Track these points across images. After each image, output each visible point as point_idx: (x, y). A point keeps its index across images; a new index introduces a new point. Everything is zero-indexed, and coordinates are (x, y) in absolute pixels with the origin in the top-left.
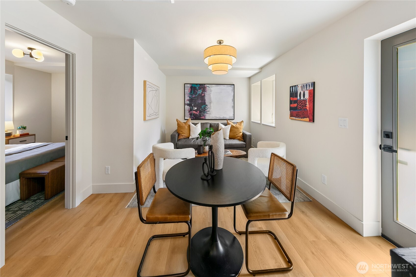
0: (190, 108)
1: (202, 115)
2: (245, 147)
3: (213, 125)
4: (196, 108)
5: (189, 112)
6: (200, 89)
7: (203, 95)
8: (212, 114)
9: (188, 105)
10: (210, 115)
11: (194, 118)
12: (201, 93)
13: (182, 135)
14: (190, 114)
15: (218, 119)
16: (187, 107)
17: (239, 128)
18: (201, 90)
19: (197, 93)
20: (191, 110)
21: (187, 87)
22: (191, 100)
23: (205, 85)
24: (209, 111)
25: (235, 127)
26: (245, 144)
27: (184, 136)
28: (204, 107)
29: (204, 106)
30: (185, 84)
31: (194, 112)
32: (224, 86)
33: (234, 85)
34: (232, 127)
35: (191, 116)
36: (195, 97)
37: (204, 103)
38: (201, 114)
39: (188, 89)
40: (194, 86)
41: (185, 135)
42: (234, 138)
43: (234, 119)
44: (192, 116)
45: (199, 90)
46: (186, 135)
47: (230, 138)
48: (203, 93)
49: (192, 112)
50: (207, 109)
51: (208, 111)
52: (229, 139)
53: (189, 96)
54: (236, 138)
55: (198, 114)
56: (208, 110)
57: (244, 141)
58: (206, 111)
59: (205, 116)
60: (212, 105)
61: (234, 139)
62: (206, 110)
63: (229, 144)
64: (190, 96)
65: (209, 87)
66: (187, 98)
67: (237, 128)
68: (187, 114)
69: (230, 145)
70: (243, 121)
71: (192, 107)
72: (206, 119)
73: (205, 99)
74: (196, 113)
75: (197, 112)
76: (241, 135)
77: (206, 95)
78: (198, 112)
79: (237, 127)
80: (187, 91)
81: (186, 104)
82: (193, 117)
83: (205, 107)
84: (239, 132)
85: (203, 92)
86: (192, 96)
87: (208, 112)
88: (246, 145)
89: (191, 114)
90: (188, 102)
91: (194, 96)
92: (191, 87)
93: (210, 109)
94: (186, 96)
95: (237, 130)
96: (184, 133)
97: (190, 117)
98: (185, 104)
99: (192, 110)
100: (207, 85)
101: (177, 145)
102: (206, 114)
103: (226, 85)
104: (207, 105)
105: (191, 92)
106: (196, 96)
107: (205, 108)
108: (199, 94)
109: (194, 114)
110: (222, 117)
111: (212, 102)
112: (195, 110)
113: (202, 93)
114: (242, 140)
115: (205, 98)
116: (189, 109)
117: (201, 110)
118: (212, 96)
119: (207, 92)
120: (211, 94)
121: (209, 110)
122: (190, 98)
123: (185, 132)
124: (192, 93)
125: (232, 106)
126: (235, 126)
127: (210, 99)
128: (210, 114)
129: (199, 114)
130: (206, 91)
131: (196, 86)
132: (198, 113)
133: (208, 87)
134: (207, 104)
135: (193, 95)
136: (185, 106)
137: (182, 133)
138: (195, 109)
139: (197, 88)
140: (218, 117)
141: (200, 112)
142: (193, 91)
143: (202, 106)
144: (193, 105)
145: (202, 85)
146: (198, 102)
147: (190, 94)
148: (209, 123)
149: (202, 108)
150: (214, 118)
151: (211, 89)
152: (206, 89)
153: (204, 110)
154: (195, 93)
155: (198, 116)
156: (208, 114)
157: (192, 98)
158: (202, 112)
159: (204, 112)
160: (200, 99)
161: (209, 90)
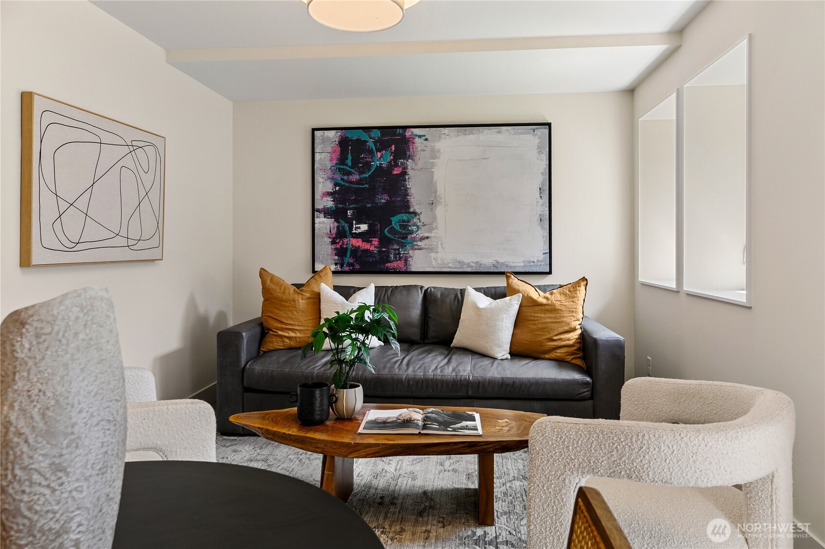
0: (336, 224)
1: (392, 256)
2: (591, 398)
3: (436, 297)
4: (364, 227)
5: (333, 243)
6: (382, 145)
7: (395, 172)
8: (440, 249)
9: (327, 213)
10: (433, 255)
11: (357, 267)
12: (390, 162)
13: (280, 333)
14: (336, 249)
15: (469, 270)
16: (325, 224)
17: (563, 308)
18: (389, 154)
19: (368, 165)
20: (339, 236)
21: (324, 140)
22: (341, 194)
23: (408, 133)
24: (427, 238)
25: (541, 305)
26: (586, 384)
27: (286, 340)
28: (404, 221)
29: (405, 217)
30: (314, 130)
31: (357, 243)
32: (499, 132)
33: (549, 125)
34: (528, 304)
35: (343, 260)
36: (359, 182)
37: (405, 207)
38: (388, 252)
39: (329, 149)
40: (354, 136)
41: (292, 334)
42: (534, 355)
43: (550, 273)
44: (348, 259)
45: (378, 150)
46: (298, 335)
47: (516, 353)
48: (396, 165)
49: (345, 240)
50: (414, 228)
51: (422, 239)
52: (509, 357)
53: (332, 179)
54: (547, 356)
55: (376, 251)
56: (422, 233)
57: (587, 372)
58: (414, 239)
59: (406, 260)
60: (439, 211)
61: (536, 358)
62: (412, 232)
63: (503, 379)
64: (338, 176)
65: (426, 140)
66: (324, 185)
67: (550, 309)
68: (325, 248)
69: (507, 385)
70: (584, 279)
71: (346, 222)
72: (413, 270)
73: (406, 189)
74: (366, 246)
75: (371, 241)
76: (571, 342)
77: (410, 172)
78: (375, 241)
79: (552, 305)
80: (325, 157)
81: (318, 211)
82: (349, 264)
83: (408, 222)
84: (561, 330)
85: (395, 159)
86: (346, 178)
87: (419, 243)
88: (593, 386)
89: (341, 253)
90: (329, 203)
91: (355, 177)
92: (343, 143)
93: (430, 231)
94: (319, 178)
95: (549, 320)
96: (290, 327)
97: (336, 264)
98: (314, 210)
99: (348, 233)
100: (417, 131)
101: (245, 374)
102: (413, 249)
103: (509, 128)
104: (415, 214)
105: (342, 160)
106: (364, 175)
107: (405, 225)
108: (379, 168)
109: (355, 251)
110: (487, 262)
111: (443, 200)
112: (361, 236)
113: (393, 164)
114: (578, 362)
115: (405, 186)
116: (334, 231)
117: (389, 235)
118: (440, 174)
119: (416, 158)
120: (433, 165)
121: (426, 235)
122: (336, 185)
123: (292, 322)
124: (347, 165)
125: (537, 218)
126: (544, 301)
127: (431, 186)
128: (431, 249)
129: (380, 252)
130: (410, 157)
131: (364, 136)
132: (373, 246)
133: (420, 137)
134: (415, 207)
135: (350, 173)
136: (317, 220)
137: (279, 325)
138: (359, 231)
139: (369, 146)
140: (472, 264)
141: (385, 242)
142: (350, 157)
143: (392, 218)
144: (349, 213)
145: (390, 130)
146: (374, 202)
147: (339, 169)
148: (422, 287)
149: (395, 226)
150: (450, 265)
151: (436, 147)
152: (411, 148)
153: (401, 233)
154: (361, 163)
155: (375, 257)
156: (419, 249)
157: (347, 185)
158: (392, 244)
159: (402, 242)
160: (385, 191)
161: (423, 150)
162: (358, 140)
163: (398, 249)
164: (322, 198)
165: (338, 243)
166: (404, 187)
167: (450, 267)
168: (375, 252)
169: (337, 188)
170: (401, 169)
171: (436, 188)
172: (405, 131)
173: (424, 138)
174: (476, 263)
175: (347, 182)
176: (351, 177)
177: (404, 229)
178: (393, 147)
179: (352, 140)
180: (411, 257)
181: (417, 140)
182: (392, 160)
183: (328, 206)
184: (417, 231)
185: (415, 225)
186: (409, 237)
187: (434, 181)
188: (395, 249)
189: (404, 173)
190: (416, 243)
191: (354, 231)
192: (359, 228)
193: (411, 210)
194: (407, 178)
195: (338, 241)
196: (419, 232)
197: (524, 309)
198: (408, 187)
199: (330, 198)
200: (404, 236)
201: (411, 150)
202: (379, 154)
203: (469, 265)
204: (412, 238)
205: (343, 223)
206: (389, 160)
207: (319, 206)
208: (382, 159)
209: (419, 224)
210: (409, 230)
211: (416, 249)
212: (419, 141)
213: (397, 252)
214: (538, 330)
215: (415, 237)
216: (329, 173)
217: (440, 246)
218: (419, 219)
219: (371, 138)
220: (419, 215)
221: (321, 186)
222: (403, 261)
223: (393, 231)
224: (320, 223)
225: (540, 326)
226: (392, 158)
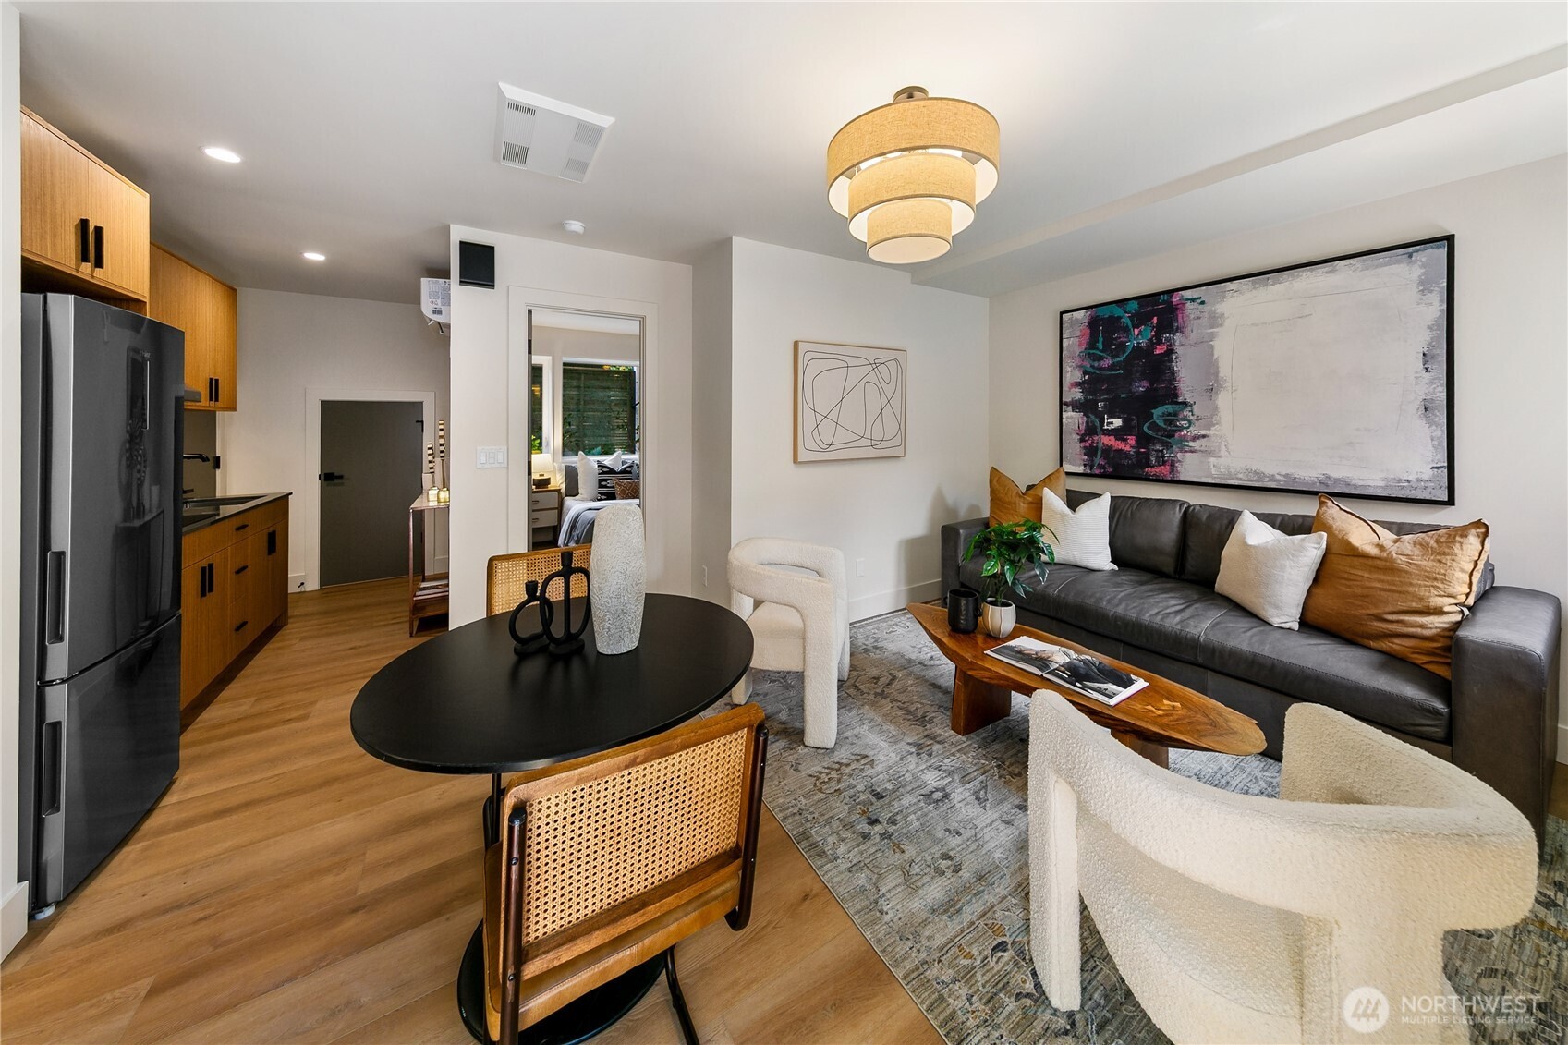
0: (1085, 418)
1: (1153, 459)
4: (1118, 422)
5: (1082, 440)
6: (1140, 319)
7: (1157, 352)
8: (1223, 452)
9: (1076, 406)
10: (1212, 460)
11: (1110, 470)
12: (1151, 340)
14: (1085, 448)
15: (1273, 485)
16: (1074, 419)
18: (1149, 329)
19: (1122, 346)
20: (1089, 431)
21: (1073, 323)
22: (1092, 384)
23: (1175, 300)
24: (1204, 436)
28: (1170, 414)
29: (1168, 408)
30: (1062, 313)
31: (1109, 441)
32: (1332, 271)
33: (1449, 238)
35: (1092, 461)
36: (1111, 368)
37: (1172, 395)
38: (1147, 455)
39: (1078, 333)
40: (1105, 312)
43: (1449, 503)
44: (1099, 460)
45: (1135, 326)
48: (1159, 342)
49: (1096, 438)
50: (1184, 423)
51: (1195, 438)
53: (1081, 366)
55: (1132, 451)
56: (1194, 431)
58: (1184, 438)
59: (1172, 466)
60: (1222, 400)
62: (1181, 429)
64: (1087, 364)
65: (1203, 303)
66: (1074, 375)
68: (1074, 446)
71: (1096, 417)
72: (1182, 479)
73: (1173, 373)
74: (1120, 445)
75: (1126, 440)
77: (1178, 349)
78: (1132, 440)
80: (1074, 344)
81: (1066, 404)
82: (1100, 467)
83: (1176, 415)
85: (1158, 335)
86: (1096, 364)
87: (1191, 444)
89: (1090, 452)
90: (1077, 394)
91: (1107, 362)
92: (1093, 324)
93: (1208, 427)
94: (1067, 368)
97: (1085, 465)
98: (1061, 403)
99: (1098, 430)
100: (1188, 294)
102: (1182, 450)
103: (1354, 260)
104: (1185, 404)
105: (1092, 344)
106: (1118, 359)
107: (1171, 419)
108: (1137, 348)
109: (1107, 451)
111: (1228, 384)
112: (1117, 433)
113: (1157, 340)
115: (1171, 368)
116: (1083, 427)
117: (1150, 433)
118: (1224, 348)
119: (1188, 330)
120: (1213, 336)
121: (1203, 432)
122: (1085, 373)
124: (1097, 349)
127: (1210, 369)
128: (1208, 453)
129: (1138, 453)
130: (1178, 329)
131: (1118, 311)
132: (1129, 445)
133: (1193, 300)
134: (1186, 393)
135: (1101, 358)
136: (1064, 415)
138: (1111, 427)
139: (1124, 323)
140: (1278, 477)
141: (1144, 440)
142: (1101, 339)
143: (1153, 411)
144: (1100, 405)
145: (1151, 298)
146: (1130, 391)
147: (1089, 354)
148: (1182, 503)
149: (1157, 422)
150: (1240, 476)
151: (1218, 311)
152: (1180, 316)
153: (1165, 430)
154: (1115, 345)
155: (1131, 459)
156: (1192, 452)
157: (1098, 372)
158: (1154, 444)
159: (1167, 442)
160: (1144, 376)
161: (1198, 318)
162: (1111, 317)
163: (1162, 451)
164: (1070, 389)
165: (1087, 441)
166: (1169, 369)
167: (1240, 479)
168: (1132, 453)
169: (1086, 377)
170: (1165, 347)
171: (1218, 368)
172: (1171, 297)
173: (1199, 301)
174: (1286, 476)
175: (1098, 369)
176: (1102, 363)
177: (1170, 425)
178: (1155, 320)
179: (1103, 319)
180: (1179, 461)
181: (1189, 305)
182: (1153, 336)
183: (1077, 398)
184: (1188, 428)
185: (1184, 419)
186: (1177, 435)
187: (1215, 358)
188: (1157, 451)
189: (1170, 351)
190: (1186, 443)
191: (1106, 427)
192: (1112, 423)
193: (1180, 400)
194: (1174, 357)
195: (1087, 438)
196: (1191, 428)
197: (1331, 558)
198: (1176, 369)
199: (1078, 389)
200: (1170, 434)
201: (1180, 320)
202: (1136, 331)
203: (1272, 478)
204: (1181, 436)
205: (1093, 417)
206: (1150, 337)
207: (1067, 399)
208: (1140, 337)
209: (1191, 418)
210: (1177, 426)
211: (1187, 451)
212: (1192, 307)
213: (1160, 454)
214: (1355, 596)
215: (1185, 435)
216: (1078, 361)
217: (1223, 448)
218: (1192, 411)
219: (1126, 312)
220: (1191, 405)
221: (1069, 375)
222: (1168, 467)
223: (1154, 427)
224: (1067, 418)
225: (1359, 591)
226: (1153, 333)
